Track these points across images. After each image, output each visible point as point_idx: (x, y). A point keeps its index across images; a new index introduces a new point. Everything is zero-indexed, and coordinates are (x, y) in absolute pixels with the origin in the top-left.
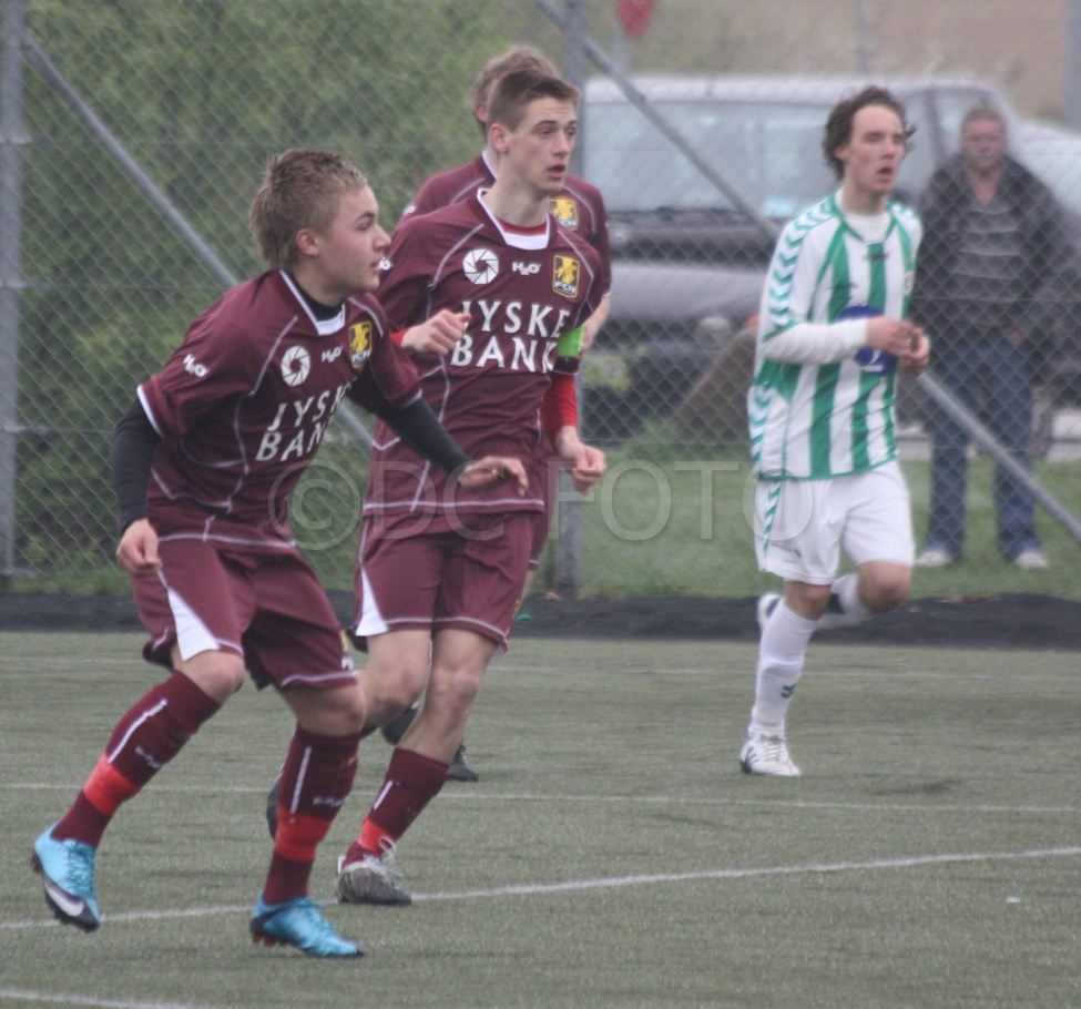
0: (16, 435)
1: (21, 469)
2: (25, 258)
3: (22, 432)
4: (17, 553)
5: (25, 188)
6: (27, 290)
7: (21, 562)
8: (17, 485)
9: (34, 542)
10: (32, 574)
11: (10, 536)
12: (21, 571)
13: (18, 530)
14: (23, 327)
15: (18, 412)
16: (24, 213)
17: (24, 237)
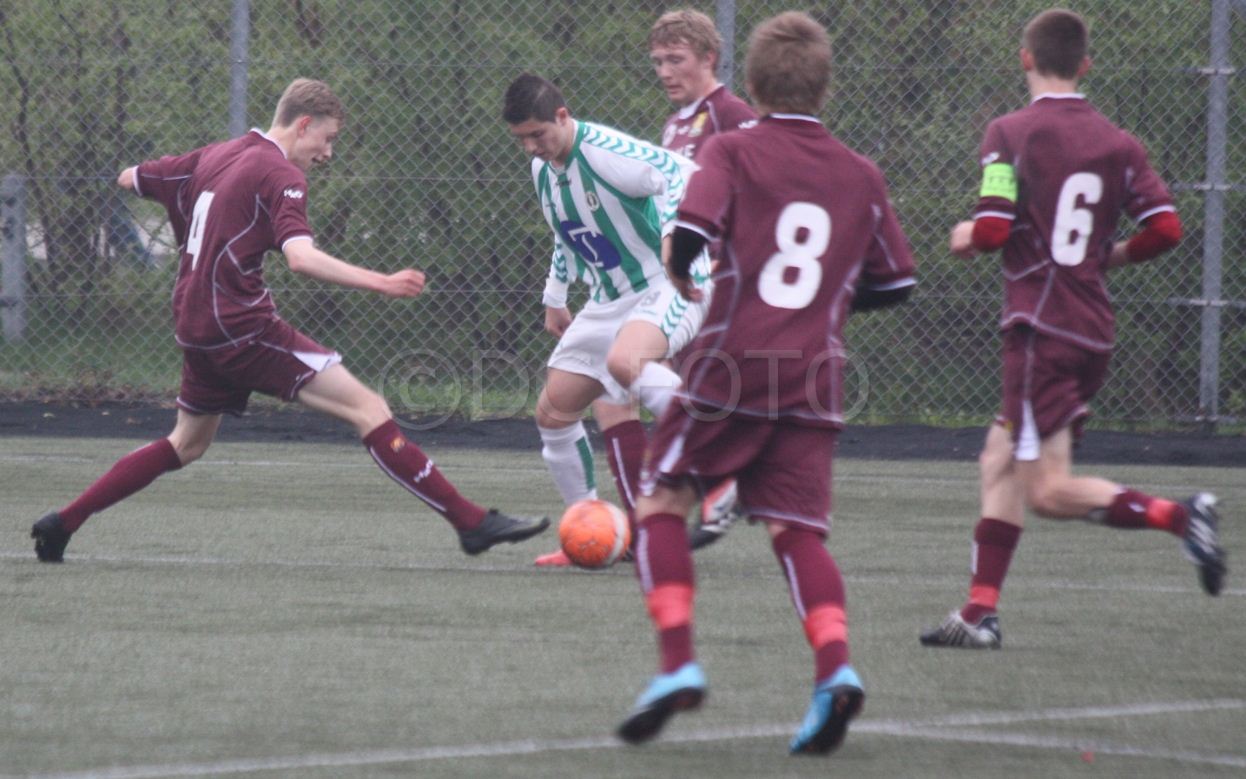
0: (1221, 309)
1: (1224, 336)
2: (1228, 166)
3: (1225, 306)
4: (1221, 404)
5: (1230, 110)
6: (1230, 192)
7: (1224, 411)
8: (1221, 348)
9: (1235, 394)
10: (1233, 421)
11: (1216, 390)
12: (1224, 418)
13: (1221, 385)
14: (1227, 222)
15: (1222, 291)
16: (1229, 130)
17: (1228, 148)
